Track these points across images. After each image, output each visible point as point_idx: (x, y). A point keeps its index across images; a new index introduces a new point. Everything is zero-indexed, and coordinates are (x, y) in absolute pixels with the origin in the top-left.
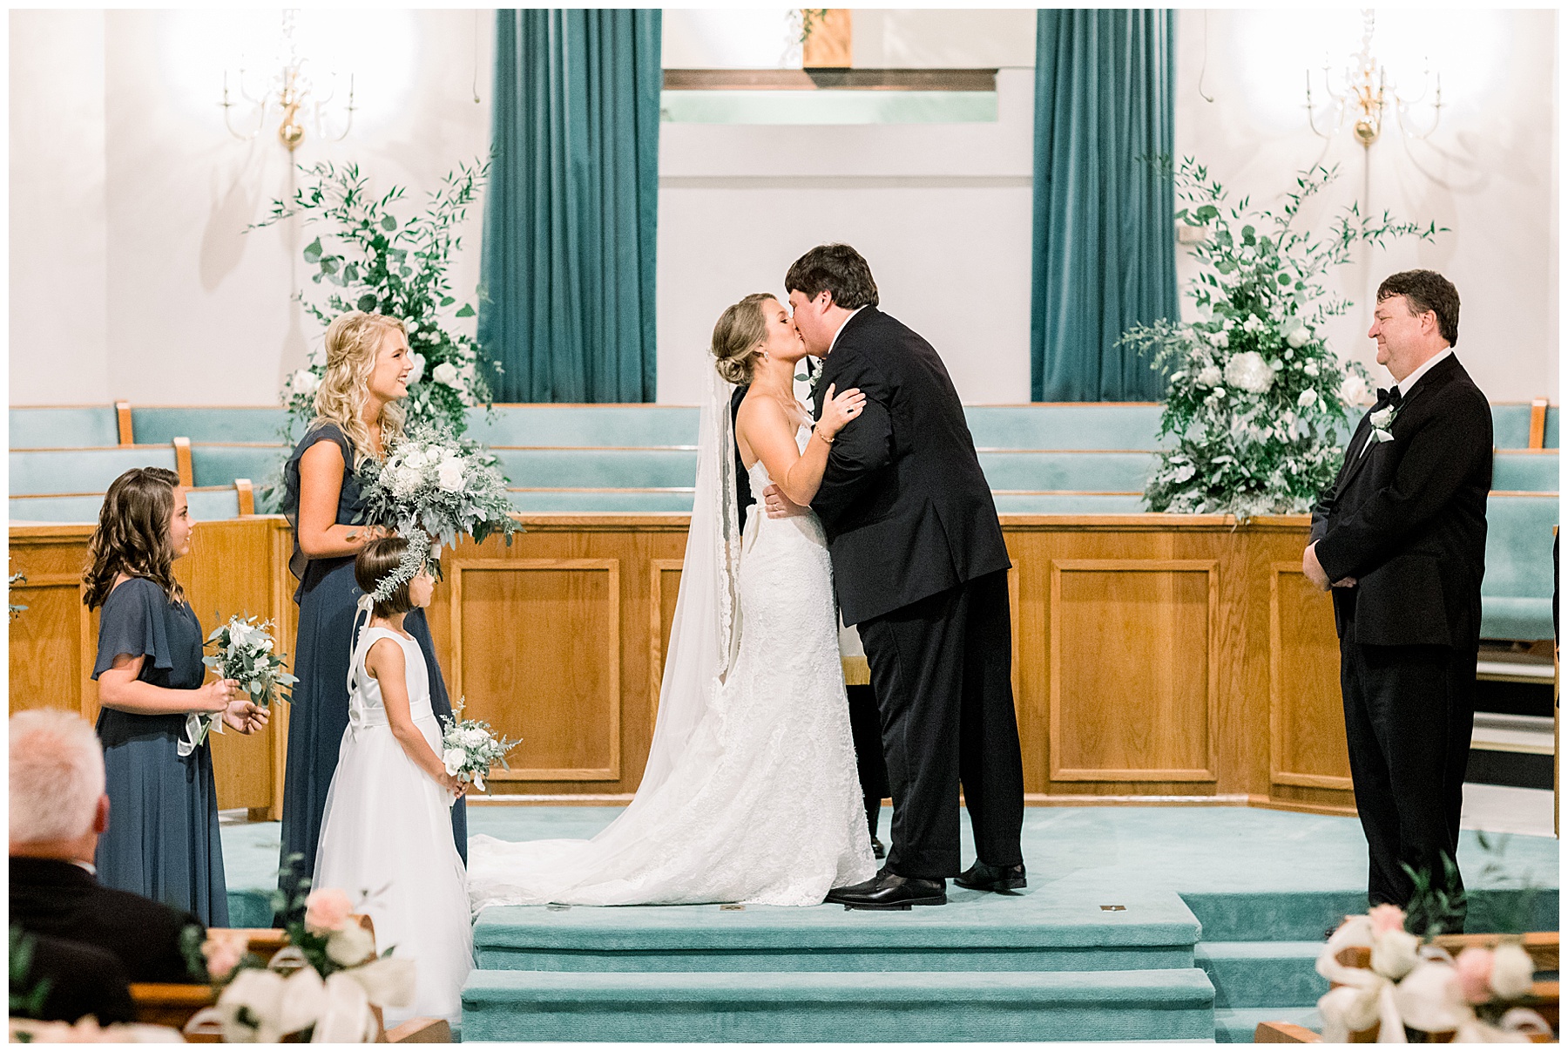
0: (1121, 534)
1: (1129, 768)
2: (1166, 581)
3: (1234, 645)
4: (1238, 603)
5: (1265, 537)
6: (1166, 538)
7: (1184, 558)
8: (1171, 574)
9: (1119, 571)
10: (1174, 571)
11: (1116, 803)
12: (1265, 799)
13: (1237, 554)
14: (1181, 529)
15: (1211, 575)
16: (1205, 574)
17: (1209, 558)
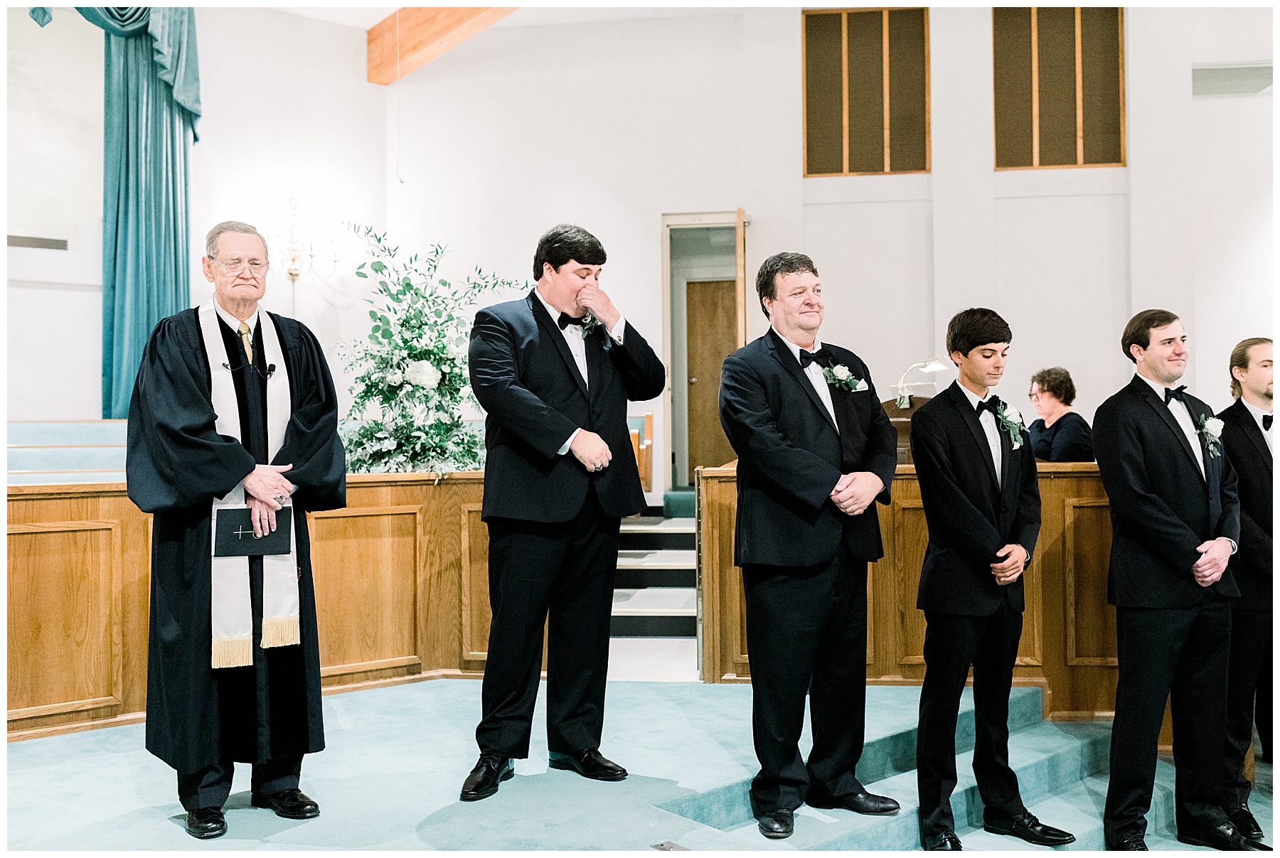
0: (356, 489)
1: (363, 662)
2: (386, 522)
3: (432, 564)
4: (434, 534)
5: (454, 487)
6: (386, 491)
7: (399, 505)
8: (390, 516)
9: (355, 516)
10: (392, 514)
11: (355, 689)
12: (458, 672)
13: (433, 501)
14: (398, 484)
15: (418, 515)
16: (412, 516)
17: (419, 504)
